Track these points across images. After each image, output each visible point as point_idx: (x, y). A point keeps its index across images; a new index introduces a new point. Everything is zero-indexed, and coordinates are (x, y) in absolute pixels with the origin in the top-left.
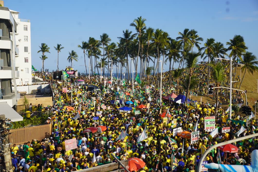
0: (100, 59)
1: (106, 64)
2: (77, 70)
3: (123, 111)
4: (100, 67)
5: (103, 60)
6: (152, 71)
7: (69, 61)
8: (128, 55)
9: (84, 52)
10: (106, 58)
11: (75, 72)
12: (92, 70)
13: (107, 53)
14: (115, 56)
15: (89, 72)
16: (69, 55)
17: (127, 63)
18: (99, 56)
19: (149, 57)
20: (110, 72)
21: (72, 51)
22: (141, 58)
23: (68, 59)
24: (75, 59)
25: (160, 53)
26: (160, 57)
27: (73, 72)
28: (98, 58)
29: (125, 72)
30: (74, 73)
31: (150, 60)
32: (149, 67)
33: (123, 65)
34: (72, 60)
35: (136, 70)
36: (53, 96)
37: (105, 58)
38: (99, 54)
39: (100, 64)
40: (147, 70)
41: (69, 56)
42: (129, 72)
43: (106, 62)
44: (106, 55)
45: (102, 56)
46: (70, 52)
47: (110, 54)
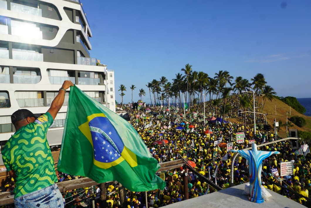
0: (161, 94)
1: (165, 97)
2: (145, 102)
3: (178, 130)
4: (161, 99)
5: (163, 94)
7: (140, 96)
8: (180, 91)
9: (150, 90)
10: (165, 93)
11: (144, 103)
13: (165, 90)
14: (171, 91)
17: (179, 96)
19: (195, 92)
20: (168, 102)
21: (142, 89)
22: (189, 92)
24: (144, 95)
25: (202, 88)
26: (202, 91)
28: (160, 93)
29: (178, 102)
30: (143, 105)
31: (196, 93)
32: (195, 98)
33: (176, 97)
35: (186, 101)
37: (164, 93)
38: (160, 90)
39: (161, 98)
40: (194, 101)
41: (140, 93)
42: (181, 102)
43: (165, 96)
44: (164, 91)
45: (162, 92)
46: (140, 90)
47: (167, 90)
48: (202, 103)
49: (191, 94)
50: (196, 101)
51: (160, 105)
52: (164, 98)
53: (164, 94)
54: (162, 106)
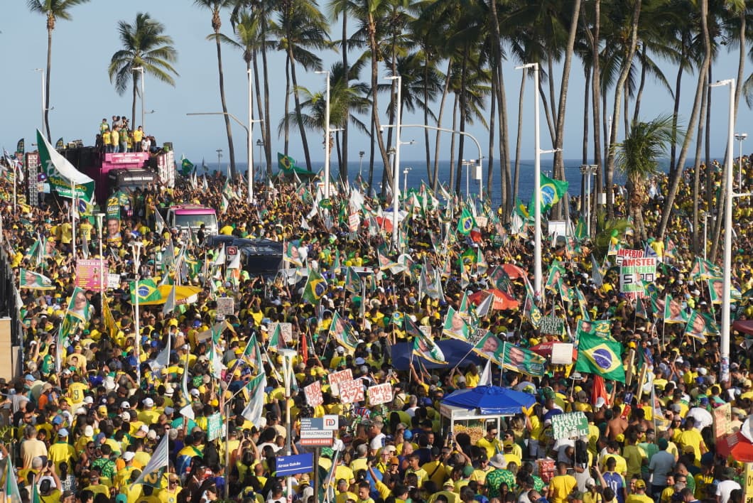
0: (327, 71)
1: (359, 104)
2: (169, 145)
3: (470, 415)
4: (320, 122)
5: (341, 74)
6: (663, 152)
7: (121, 85)
9: (216, 25)
10: (360, 62)
11: (157, 152)
12: (266, 144)
13: (364, 30)
14: (418, 49)
15: (251, 156)
16: (121, 46)
17: (498, 93)
18: (313, 50)
20: (387, 152)
21: (141, 20)
22: (588, 60)
23: (114, 69)
24: (158, 72)
25: (714, 31)
26: (713, 53)
27: (143, 156)
28: (311, 61)
29: (483, 153)
30: (151, 165)
31: (650, 76)
33: (468, 101)
34: (136, 75)
35: (556, 144)
36: (13, 314)
37: (352, 61)
38: (316, 36)
39: (320, 105)
40: (630, 146)
41: (120, 53)
42: (511, 156)
43: (363, 87)
44: (355, 41)
45: (331, 45)
46: (125, 27)
47: (385, 40)
48: (710, 173)
49: (606, 80)
50: (656, 148)
51: (309, 175)
52: (354, 112)
53: (354, 72)
54: (326, 188)
